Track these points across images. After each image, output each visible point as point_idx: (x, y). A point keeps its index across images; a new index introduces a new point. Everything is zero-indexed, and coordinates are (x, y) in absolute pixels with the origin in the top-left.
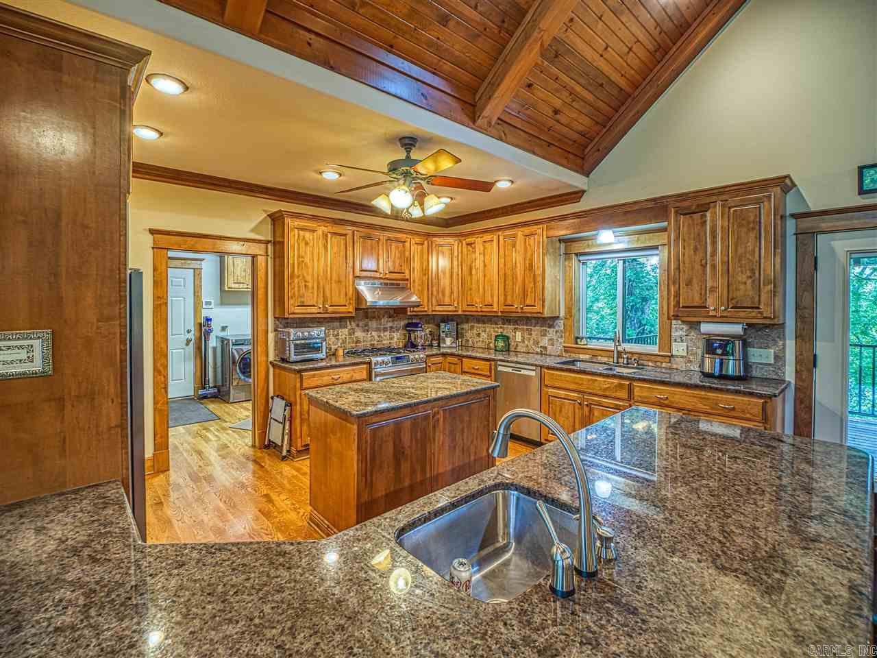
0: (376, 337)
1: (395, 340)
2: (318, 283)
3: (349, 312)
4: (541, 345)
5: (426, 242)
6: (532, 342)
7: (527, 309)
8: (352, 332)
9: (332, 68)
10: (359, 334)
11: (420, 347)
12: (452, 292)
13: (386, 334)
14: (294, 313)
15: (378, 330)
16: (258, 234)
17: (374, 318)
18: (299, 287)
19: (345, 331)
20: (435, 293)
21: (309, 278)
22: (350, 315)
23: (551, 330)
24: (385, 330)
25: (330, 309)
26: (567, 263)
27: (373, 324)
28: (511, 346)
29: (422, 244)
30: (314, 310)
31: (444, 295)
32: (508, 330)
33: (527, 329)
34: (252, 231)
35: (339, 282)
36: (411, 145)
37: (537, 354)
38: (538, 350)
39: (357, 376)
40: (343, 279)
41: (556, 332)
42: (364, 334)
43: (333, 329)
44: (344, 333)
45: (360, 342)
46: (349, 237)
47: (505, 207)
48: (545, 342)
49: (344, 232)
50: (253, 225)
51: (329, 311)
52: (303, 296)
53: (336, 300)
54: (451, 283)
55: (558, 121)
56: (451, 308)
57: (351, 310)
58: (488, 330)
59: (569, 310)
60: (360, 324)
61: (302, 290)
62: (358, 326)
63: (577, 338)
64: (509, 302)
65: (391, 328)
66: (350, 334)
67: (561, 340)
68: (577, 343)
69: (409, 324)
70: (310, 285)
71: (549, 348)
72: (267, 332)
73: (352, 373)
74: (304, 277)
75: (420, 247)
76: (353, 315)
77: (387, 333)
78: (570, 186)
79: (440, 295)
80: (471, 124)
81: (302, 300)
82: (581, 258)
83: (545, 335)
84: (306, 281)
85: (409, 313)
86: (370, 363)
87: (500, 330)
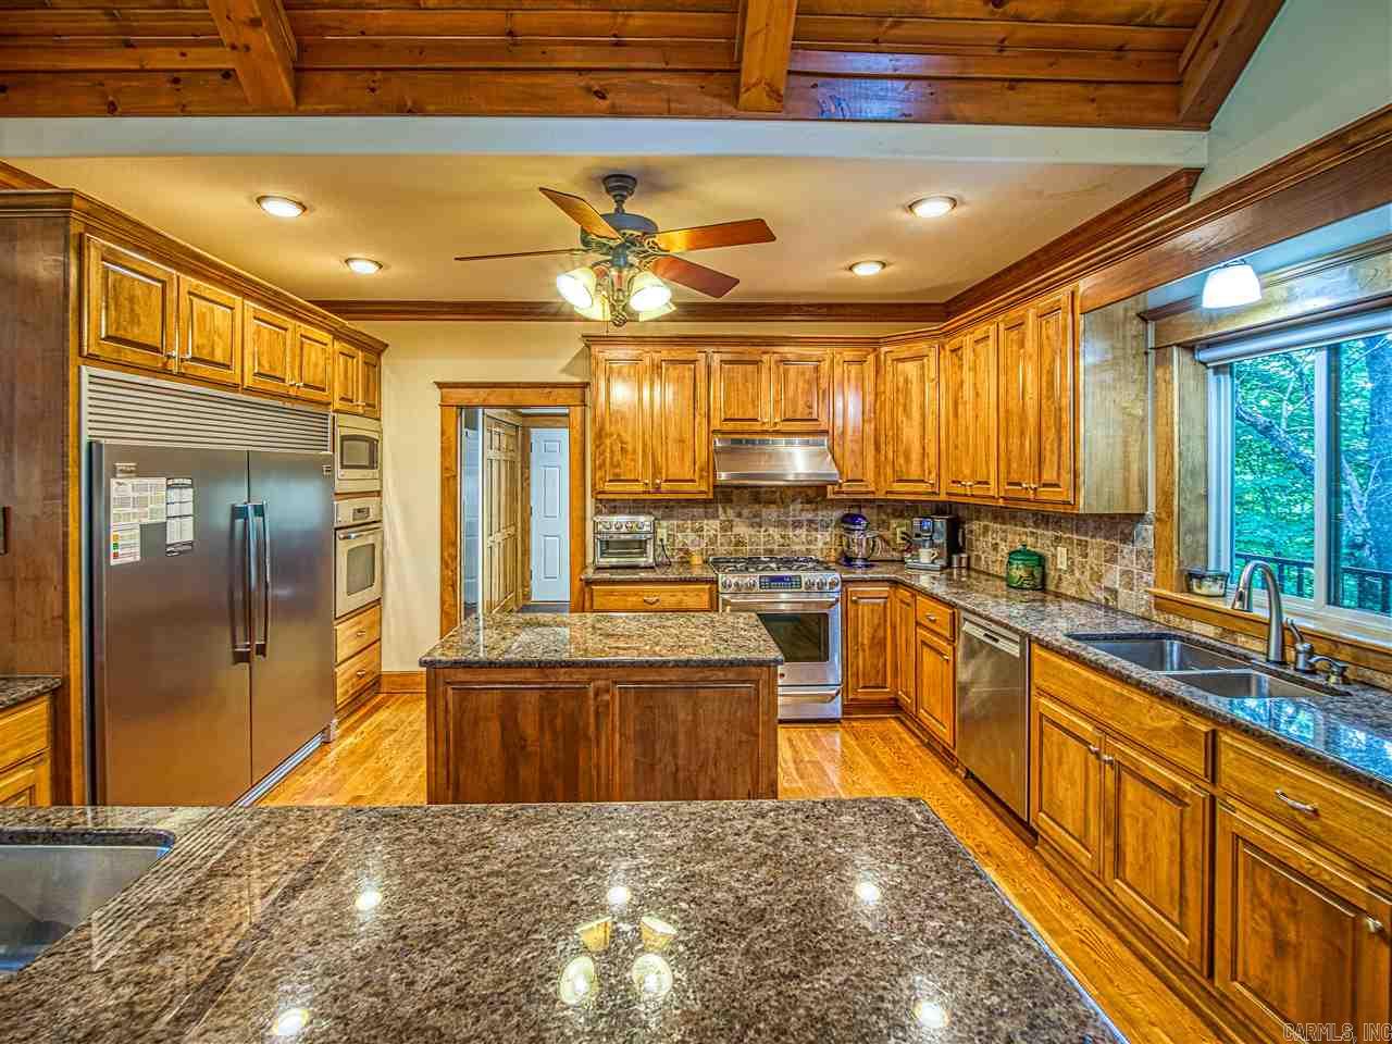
0: (777, 537)
1: (820, 545)
2: (645, 445)
3: (701, 492)
4: (1106, 582)
5: (871, 358)
6: (1087, 574)
7: (1046, 494)
8: (727, 527)
9: (411, 112)
10: (742, 529)
11: (859, 563)
12: (924, 454)
13: (797, 532)
14: (603, 492)
15: (781, 524)
16: (573, 375)
17: (774, 502)
18: (612, 452)
19: (715, 524)
20: (890, 455)
21: (628, 438)
22: (704, 496)
23: (1127, 548)
24: (797, 525)
25: (665, 486)
26: (1159, 373)
27: (772, 513)
28: (1049, 582)
29: (861, 362)
30: (638, 487)
31: (908, 459)
32: (1040, 540)
33: (1080, 543)
34: (564, 371)
35: (682, 441)
36: (625, 188)
37: (1099, 605)
38: (1101, 596)
39: (691, 602)
40: (688, 435)
41: (1139, 553)
42: (752, 531)
43: (693, 518)
44: (712, 526)
45: (744, 544)
46: (701, 366)
47: (1032, 257)
48: (1113, 578)
49: (691, 357)
50: (564, 362)
51: (663, 489)
52: (618, 465)
53: (674, 472)
54: (923, 437)
55: (1018, 18)
56: (922, 487)
57: (704, 488)
58: (1010, 537)
59: (1165, 497)
60: (745, 512)
61: (618, 456)
62: (739, 515)
63: (1191, 576)
64: (1015, 477)
65: (810, 522)
66: (724, 529)
67: (1149, 577)
68: (1190, 590)
69: (847, 516)
70: (630, 448)
71: (1123, 592)
72: (584, 519)
73: (680, 595)
74: (619, 435)
75: (854, 369)
76: (711, 496)
77: (803, 532)
78: (1153, 168)
79: (902, 460)
80: (729, 108)
81: (617, 470)
82: (1204, 356)
83: (1113, 560)
84: (622, 442)
85: (829, 496)
86: (714, 582)
87: (1030, 540)
